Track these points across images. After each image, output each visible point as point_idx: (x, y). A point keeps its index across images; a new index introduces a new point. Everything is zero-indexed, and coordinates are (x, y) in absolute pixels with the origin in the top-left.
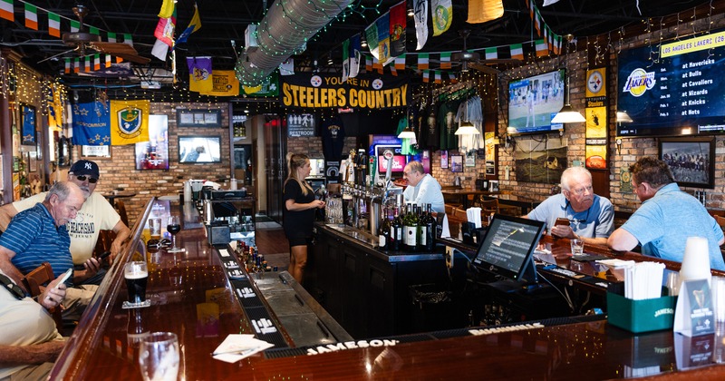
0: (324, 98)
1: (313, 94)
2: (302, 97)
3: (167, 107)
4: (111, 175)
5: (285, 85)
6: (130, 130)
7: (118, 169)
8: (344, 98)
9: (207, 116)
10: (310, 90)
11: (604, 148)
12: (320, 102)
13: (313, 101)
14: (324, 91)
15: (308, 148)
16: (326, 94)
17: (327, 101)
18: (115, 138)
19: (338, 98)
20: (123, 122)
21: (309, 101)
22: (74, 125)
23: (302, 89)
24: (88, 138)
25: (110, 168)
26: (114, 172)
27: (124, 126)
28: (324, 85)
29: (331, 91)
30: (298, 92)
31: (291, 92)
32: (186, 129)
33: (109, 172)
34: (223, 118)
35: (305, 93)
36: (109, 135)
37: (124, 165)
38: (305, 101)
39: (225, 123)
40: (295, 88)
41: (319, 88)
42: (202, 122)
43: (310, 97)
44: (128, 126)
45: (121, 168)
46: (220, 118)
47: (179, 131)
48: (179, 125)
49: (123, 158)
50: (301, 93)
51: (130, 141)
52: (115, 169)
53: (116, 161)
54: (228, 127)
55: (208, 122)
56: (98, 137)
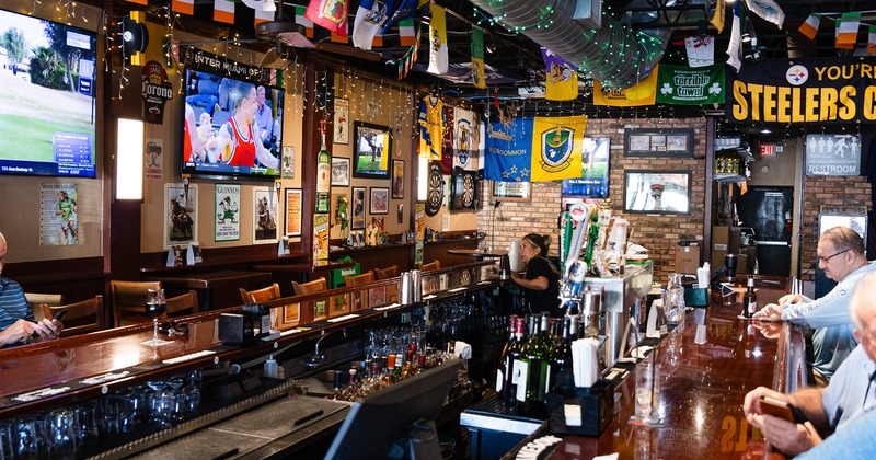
0: (811, 104)
1: (789, 98)
2: (769, 104)
3: (612, 126)
4: (528, 224)
5: (737, 84)
6: (555, 159)
7: (538, 215)
8: (851, 105)
10: (784, 91)
12: (803, 111)
13: (789, 111)
14: (811, 92)
15: (843, 196)
16: (817, 98)
17: (817, 111)
18: (537, 172)
19: (839, 104)
20: (548, 148)
21: (782, 111)
22: (487, 152)
23: (770, 90)
24: (502, 170)
25: (527, 215)
26: (533, 220)
27: (548, 155)
28: (812, 81)
29: (825, 91)
30: (761, 96)
31: (748, 96)
32: (638, 160)
33: (526, 220)
34: (698, 142)
35: (775, 97)
36: (529, 167)
37: (546, 210)
38: (775, 111)
39: (699, 149)
40: (755, 89)
41: (803, 88)
42: (662, 149)
43: (783, 104)
44: (553, 154)
45: (543, 215)
46: (692, 143)
47: (627, 163)
48: (627, 153)
49: (546, 201)
50: (768, 97)
51: (557, 176)
52: (534, 215)
53: (536, 205)
54: (703, 158)
55: (672, 148)
56: (514, 170)
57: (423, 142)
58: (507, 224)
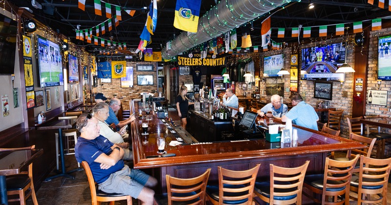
0: (193, 62)
1: (189, 60)
2: (185, 62)
3: (133, 64)
5: (179, 57)
6: (119, 72)
8: (201, 62)
9: (148, 67)
10: (188, 59)
11: (297, 84)
12: (192, 63)
13: (189, 63)
14: (193, 59)
15: (187, 80)
16: (194, 60)
17: (194, 63)
18: (113, 76)
19: (199, 62)
20: (116, 69)
21: (188, 63)
22: (98, 71)
23: (185, 58)
24: (103, 75)
25: (111, 87)
26: (113, 89)
27: (117, 71)
28: (193, 57)
29: (196, 59)
30: (184, 60)
31: (181, 60)
32: (140, 72)
33: (111, 89)
34: (154, 68)
35: (186, 60)
36: (111, 74)
38: (186, 63)
39: (155, 70)
40: (183, 58)
41: (192, 58)
42: (146, 69)
43: (188, 62)
44: (118, 71)
45: (116, 87)
46: (153, 68)
47: (137, 73)
48: (137, 70)
49: (116, 83)
50: (185, 60)
51: (119, 77)
52: (113, 87)
53: (113, 84)
54: (156, 71)
55: (148, 69)
56: (107, 75)
57: (92, 69)
58: (105, 90)
